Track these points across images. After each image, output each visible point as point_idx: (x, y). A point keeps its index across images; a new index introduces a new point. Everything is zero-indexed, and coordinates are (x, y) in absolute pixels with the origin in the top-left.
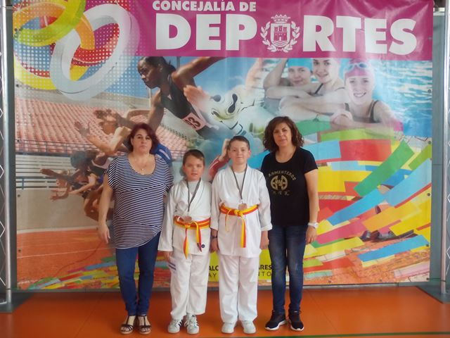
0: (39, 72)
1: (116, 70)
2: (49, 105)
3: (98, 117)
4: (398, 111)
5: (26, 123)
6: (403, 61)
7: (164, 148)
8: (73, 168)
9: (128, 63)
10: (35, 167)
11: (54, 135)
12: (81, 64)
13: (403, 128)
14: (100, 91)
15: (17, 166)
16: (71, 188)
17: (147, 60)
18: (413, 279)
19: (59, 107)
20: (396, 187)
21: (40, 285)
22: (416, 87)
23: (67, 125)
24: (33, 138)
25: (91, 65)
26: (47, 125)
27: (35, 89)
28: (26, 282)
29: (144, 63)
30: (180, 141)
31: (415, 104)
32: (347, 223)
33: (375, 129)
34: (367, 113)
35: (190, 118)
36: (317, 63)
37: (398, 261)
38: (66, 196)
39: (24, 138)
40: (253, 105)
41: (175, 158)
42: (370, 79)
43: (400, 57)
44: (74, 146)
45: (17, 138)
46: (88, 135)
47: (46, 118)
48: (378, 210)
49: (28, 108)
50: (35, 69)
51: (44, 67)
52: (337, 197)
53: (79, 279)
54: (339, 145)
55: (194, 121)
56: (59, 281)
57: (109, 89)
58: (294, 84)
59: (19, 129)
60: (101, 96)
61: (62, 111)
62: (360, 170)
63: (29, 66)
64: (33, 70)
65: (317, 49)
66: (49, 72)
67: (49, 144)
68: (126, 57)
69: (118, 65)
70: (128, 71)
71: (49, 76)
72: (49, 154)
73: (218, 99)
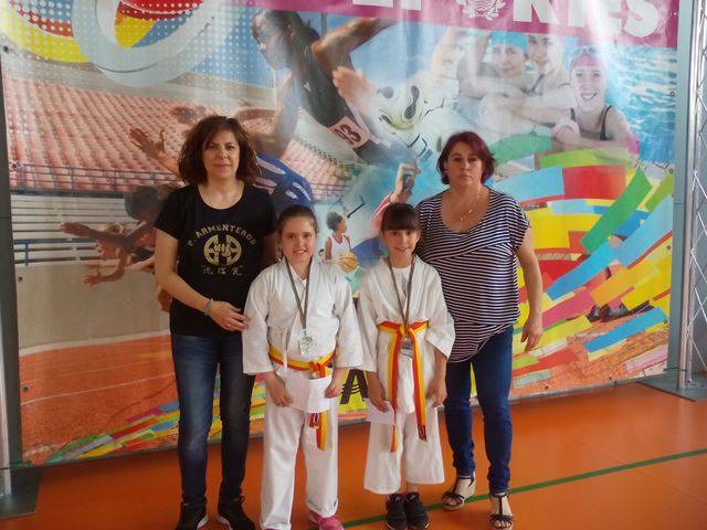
0: (48, 23)
1: (213, 32)
2: (75, 93)
3: (180, 121)
4: (634, 123)
5: (28, 129)
6: (641, 47)
7: (300, 180)
8: (131, 219)
9: (234, 20)
10: (50, 219)
11: (87, 153)
12: (139, 15)
13: (639, 148)
14: (182, 71)
15: (14, 219)
16: (129, 259)
17: (268, 16)
18: (648, 373)
19: (96, 98)
20: (630, 238)
21: (71, 451)
22: (655, 87)
23: (114, 136)
24: (43, 161)
25: (162, 17)
26: (71, 135)
27: (42, 59)
28: (41, 450)
29: (263, 22)
30: (325, 167)
31: (654, 113)
32: (571, 295)
33: (607, 149)
34: (598, 125)
35: (343, 127)
36: (533, 41)
37: (630, 347)
38: (118, 275)
39: (25, 160)
40: (442, 106)
41: (318, 197)
42: (602, 73)
43: (638, 41)
44: (133, 175)
45: (11, 161)
46: (161, 154)
47: (70, 121)
48: (609, 273)
49: (30, 98)
50: (40, 17)
51: (60, 13)
52: (557, 257)
53: (150, 431)
54: (561, 174)
55: (350, 132)
56: (111, 438)
57: (200, 67)
58: (501, 73)
59: (15, 140)
60: (184, 80)
61: (102, 107)
62: (586, 213)
63: (26, 9)
64: (35, 18)
65: (533, 19)
66: (70, 26)
67: (77, 172)
68: (230, 8)
69: (216, 21)
70: (234, 34)
71: (71, 34)
72: (79, 192)
73: (389, 94)
